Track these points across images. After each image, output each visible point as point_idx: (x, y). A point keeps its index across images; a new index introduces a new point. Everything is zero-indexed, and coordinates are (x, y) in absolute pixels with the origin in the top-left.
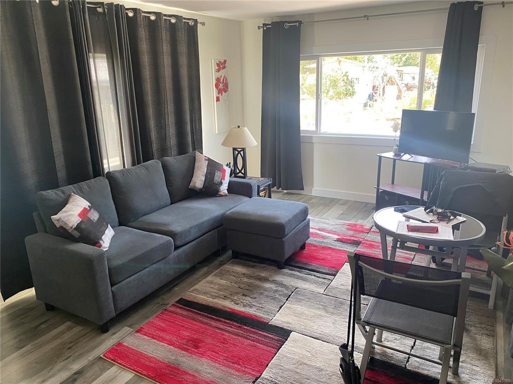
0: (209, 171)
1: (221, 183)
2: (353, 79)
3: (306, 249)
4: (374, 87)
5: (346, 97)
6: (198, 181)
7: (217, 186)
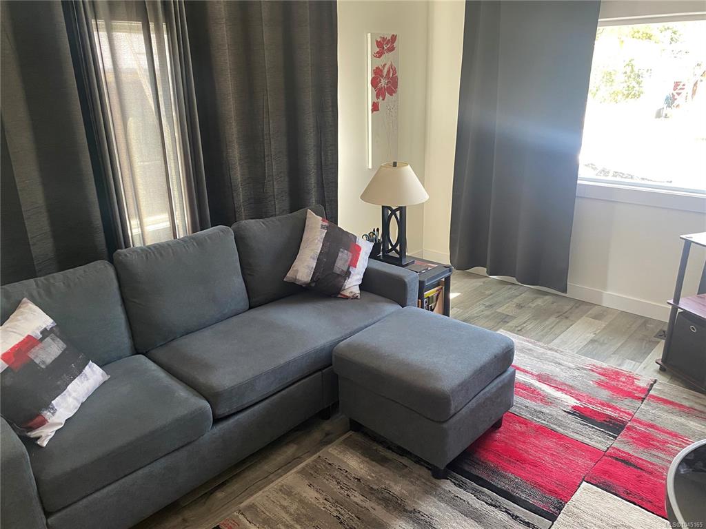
0: (326, 250)
1: (348, 274)
2: (640, 72)
3: (501, 429)
4: (677, 84)
5: (627, 100)
6: (304, 269)
7: (340, 278)
